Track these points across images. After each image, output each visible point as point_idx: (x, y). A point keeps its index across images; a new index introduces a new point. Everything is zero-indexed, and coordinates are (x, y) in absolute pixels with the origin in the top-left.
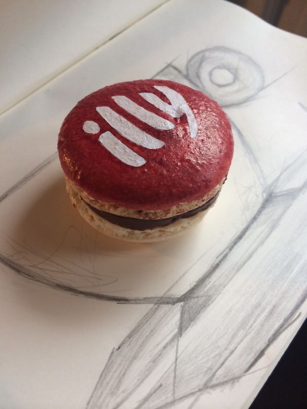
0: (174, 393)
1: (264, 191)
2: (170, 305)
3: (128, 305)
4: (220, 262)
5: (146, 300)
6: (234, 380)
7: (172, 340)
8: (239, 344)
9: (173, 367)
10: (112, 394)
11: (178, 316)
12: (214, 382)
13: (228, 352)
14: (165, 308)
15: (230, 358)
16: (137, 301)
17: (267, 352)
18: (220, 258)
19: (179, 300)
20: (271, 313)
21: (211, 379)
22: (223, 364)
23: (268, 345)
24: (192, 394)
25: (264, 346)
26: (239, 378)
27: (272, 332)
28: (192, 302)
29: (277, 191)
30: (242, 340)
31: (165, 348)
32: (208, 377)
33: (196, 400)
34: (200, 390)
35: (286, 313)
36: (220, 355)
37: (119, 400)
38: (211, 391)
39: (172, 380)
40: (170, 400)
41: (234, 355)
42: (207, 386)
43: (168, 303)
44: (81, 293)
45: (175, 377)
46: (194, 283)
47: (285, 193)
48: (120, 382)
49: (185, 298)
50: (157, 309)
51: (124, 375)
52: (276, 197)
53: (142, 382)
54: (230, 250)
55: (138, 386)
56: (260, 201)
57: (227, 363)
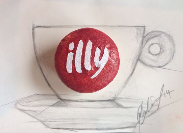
0: (36, 116)
1: (113, 97)
2: (57, 98)
3: (49, 88)
4: (79, 101)
5: (54, 91)
6: (48, 127)
7: (49, 105)
8: (58, 121)
9: (42, 111)
10: (27, 102)
11: (56, 102)
12: (44, 123)
13: (54, 120)
14: (56, 97)
15: (53, 122)
16: (52, 89)
17: (60, 130)
18: (80, 100)
19: (60, 99)
20: (73, 124)
21: (44, 121)
22: (50, 121)
23: (62, 129)
24: (38, 120)
25: (61, 128)
26: (49, 128)
27: (67, 127)
28: (62, 102)
29: (117, 101)
30: (60, 122)
31: (46, 105)
32: (45, 120)
33: (37, 122)
34: (40, 121)
35: (75, 128)
36: (52, 119)
37: (26, 105)
38: (42, 123)
39: (39, 113)
40: (34, 116)
41: (54, 122)
42: (42, 122)
43: (57, 97)
44: (43, 74)
45: (40, 113)
46: (68, 99)
47: (118, 103)
48: (30, 102)
49: (62, 100)
50: (54, 95)
51: (32, 101)
52: (114, 102)
53: (34, 107)
54: (85, 101)
55: (32, 106)
56: (109, 98)
57: (51, 122)
